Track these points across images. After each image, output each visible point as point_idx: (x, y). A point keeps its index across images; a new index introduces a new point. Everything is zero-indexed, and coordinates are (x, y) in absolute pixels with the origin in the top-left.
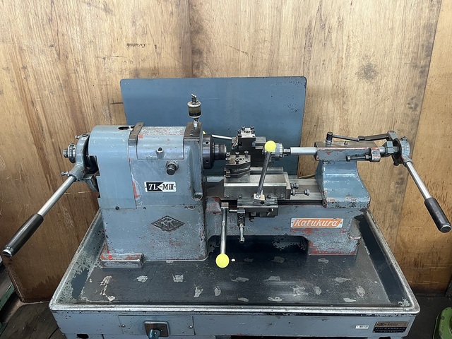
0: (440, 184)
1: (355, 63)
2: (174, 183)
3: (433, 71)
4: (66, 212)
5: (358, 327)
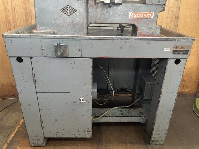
5: (165, 50)
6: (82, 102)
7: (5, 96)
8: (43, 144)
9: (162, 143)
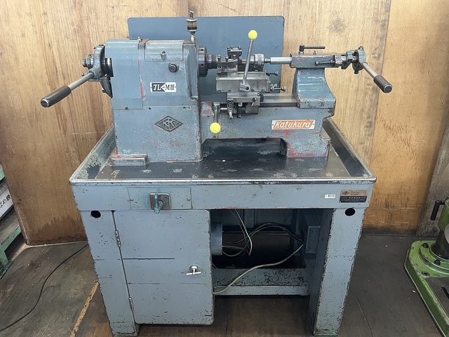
0: (404, 127)
1: (326, 18)
2: (174, 83)
3: (392, 26)
4: (73, 151)
5: (327, 197)
6: (194, 273)
7: (60, 239)
8: (133, 333)
9: (334, 334)
